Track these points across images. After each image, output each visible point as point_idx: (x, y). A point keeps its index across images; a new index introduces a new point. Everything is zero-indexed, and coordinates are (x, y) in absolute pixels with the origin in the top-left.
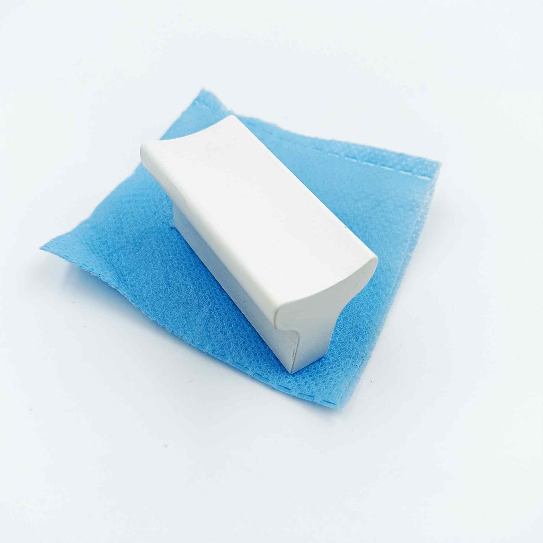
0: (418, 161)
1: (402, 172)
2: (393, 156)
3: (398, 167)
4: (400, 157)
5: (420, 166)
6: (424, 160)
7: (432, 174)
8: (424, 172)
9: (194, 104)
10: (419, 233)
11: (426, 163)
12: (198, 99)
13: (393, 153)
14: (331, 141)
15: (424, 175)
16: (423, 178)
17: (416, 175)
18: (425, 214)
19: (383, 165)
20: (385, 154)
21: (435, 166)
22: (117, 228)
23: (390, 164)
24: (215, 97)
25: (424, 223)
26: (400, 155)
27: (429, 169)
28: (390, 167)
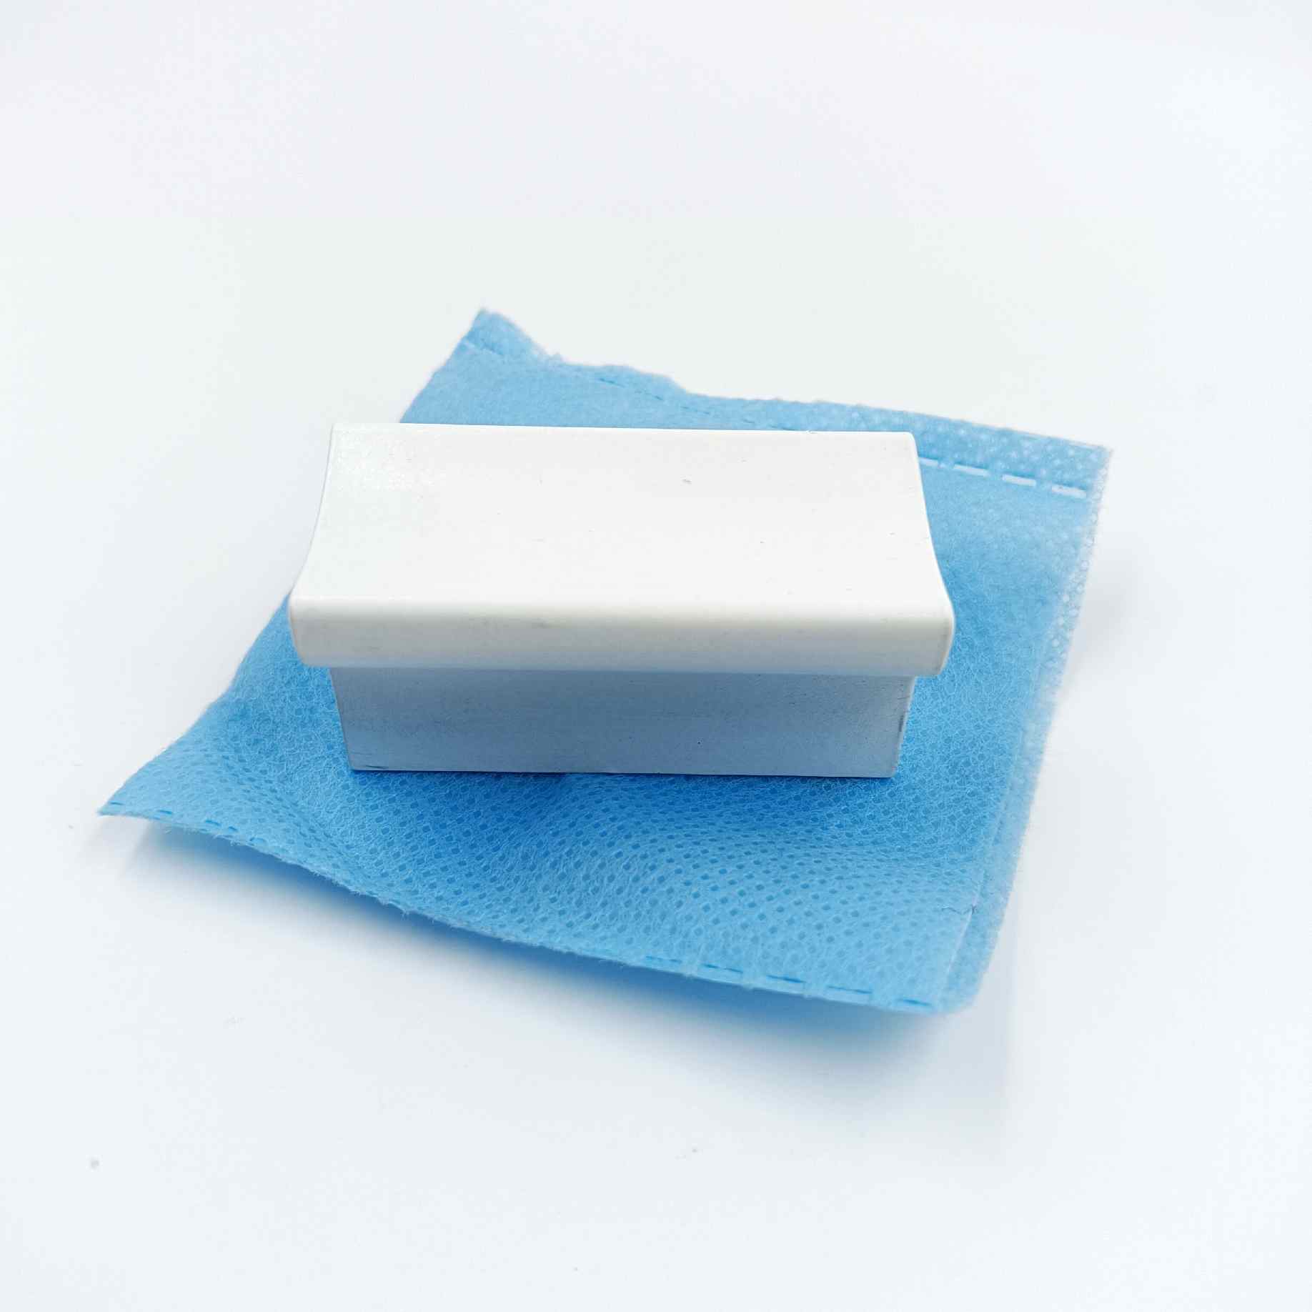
0: (1050, 448)
1: (1008, 478)
2: (984, 437)
3: (1000, 465)
4: (1005, 440)
5: (1057, 462)
6: (1066, 444)
7: (1089, 481)
8: (1067, 476)
9: (461, 349)
10: (1068, 635)
11: (1071, 453)
12: (471, 336)
13: (983, 429)
14: (818, 405)
15: (1070, 485)
16: (1066, 491)
17: (1046, 486)
18: (1079, 584)
19: (961, 463)
20: (962, 432)
21: (1093, 457)
22: (298, 712)
23: (979, 459)
24: (510, 325)
25: (1078, 608)
26: (1004, 433)
27: (1080, 467)
28: (980, 467)
